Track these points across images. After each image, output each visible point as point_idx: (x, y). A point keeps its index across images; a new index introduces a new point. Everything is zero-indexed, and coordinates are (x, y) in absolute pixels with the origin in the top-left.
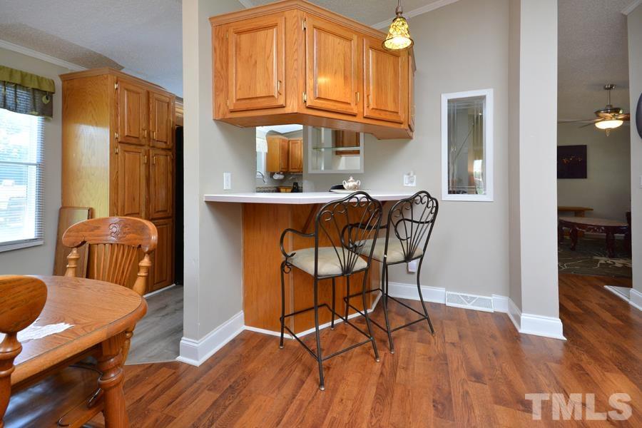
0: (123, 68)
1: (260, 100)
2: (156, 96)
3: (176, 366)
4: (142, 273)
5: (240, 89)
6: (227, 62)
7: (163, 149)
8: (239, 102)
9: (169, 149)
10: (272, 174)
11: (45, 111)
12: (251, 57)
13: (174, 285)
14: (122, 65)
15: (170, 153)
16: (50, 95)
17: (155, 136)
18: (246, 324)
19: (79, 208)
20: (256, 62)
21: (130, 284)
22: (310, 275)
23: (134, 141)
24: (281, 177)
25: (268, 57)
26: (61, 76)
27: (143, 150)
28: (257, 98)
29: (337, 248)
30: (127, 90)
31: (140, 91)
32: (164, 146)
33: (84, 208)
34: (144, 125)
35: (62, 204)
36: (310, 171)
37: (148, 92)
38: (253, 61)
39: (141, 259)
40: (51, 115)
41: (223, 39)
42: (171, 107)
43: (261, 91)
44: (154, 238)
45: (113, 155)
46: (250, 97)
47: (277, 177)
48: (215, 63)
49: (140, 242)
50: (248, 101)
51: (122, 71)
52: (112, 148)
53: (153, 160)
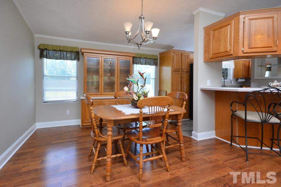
0: (174, 47)
1: (222, 53)
2: (184, 54)
3: (191, 138)
4: (184, 105)
5: (214, 50)
6: (209, 42)
7: (186, 72)
8: (214, 55)
9: (188, 72)
10: (237, 79)
11: (156, 64)
12: (219, 38)
13: (189, 119)
14: (174, 46)
15: (188, 73)
16: (157, 60)
17: (183, 67)
18: (216, 136)
19: (163, 91)
20: (221, 40)
21: (182, 107)
22: (243, 119)
23: (177, 70)
24: (243, 80)
25: (226, 37)
26: (159, 54)
27: (180, 73)
28: (221, 53)
29: (263, 113)
30: (176, 54)
31: (179, 54)
32: (186, 71)
33: (164, 91)
34: (180, 65)
35: (159, 89)
36: (256, 77)
37: (182, 54)
38: (219, 40)
39: (183, 102)
40: (157, 65)
41: (208, 33)
42: (189, 57)
43: (222, 49)
44: (187, 97)
45: (172, 75)
46: (218, 52)
47: (240, 80)
48: (205, 43)
49: (183, 98)
50: (217, 54)
51: (173, 49)
52: (172, 73)
53: (183, 76)
